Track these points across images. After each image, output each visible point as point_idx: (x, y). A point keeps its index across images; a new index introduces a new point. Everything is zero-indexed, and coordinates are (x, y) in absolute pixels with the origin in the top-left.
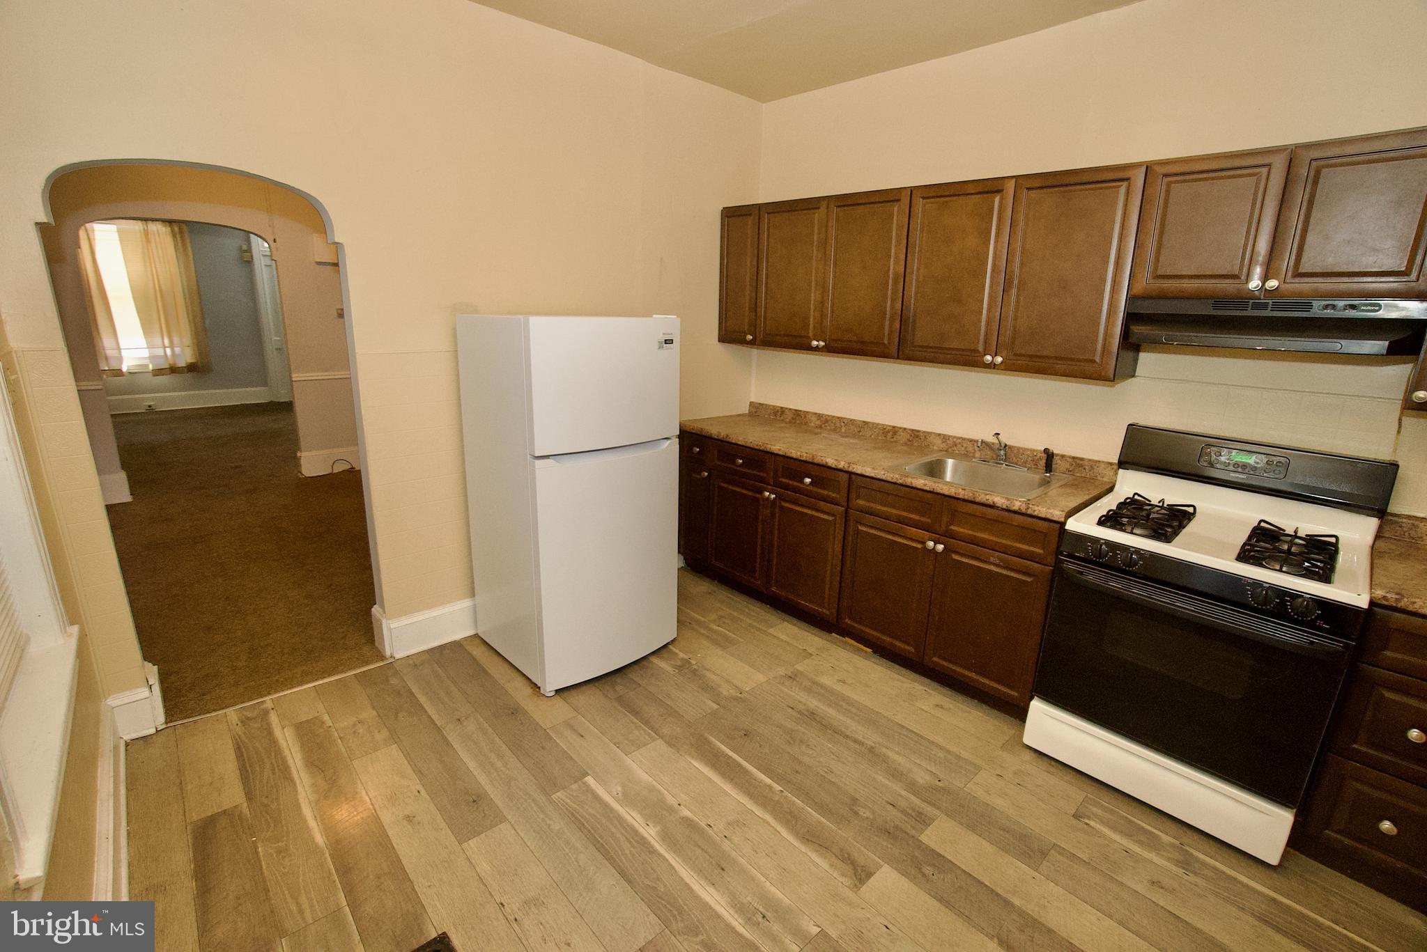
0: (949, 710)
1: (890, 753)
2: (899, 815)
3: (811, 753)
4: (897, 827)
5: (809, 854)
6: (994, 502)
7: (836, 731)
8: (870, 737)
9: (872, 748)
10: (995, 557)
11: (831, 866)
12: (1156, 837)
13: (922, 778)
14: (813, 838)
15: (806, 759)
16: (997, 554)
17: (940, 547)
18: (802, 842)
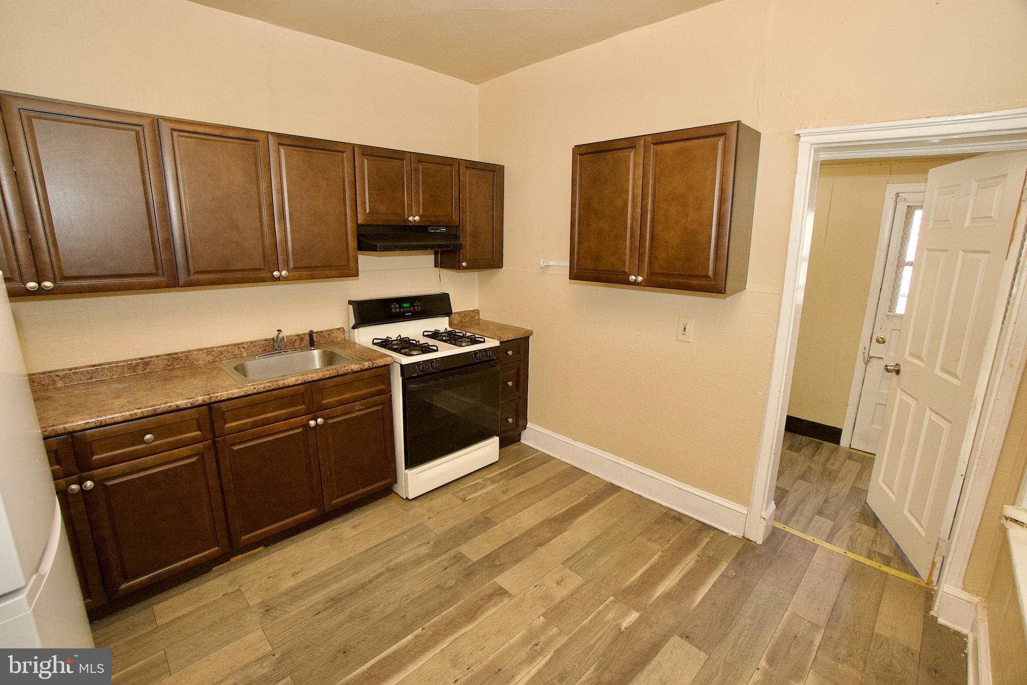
0: (360, 524)
1: (396, 561)
2: (454, 567)
3: (382, 606)
4: (465, 570)
5: (485, 617)
6: (352, 370)
7: (362, 586)
8: (378, 567)
9: (387, 569)
10: (358, 405)
11: (494, 606)
12: (477, 483)
13: (424, 550)
14: (471, 613)
15: (390, 610)
16: (358, 403)
17: (320, 420)
18: (475, 620)
